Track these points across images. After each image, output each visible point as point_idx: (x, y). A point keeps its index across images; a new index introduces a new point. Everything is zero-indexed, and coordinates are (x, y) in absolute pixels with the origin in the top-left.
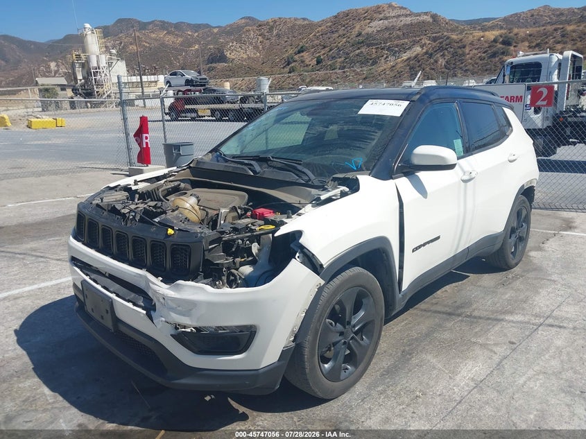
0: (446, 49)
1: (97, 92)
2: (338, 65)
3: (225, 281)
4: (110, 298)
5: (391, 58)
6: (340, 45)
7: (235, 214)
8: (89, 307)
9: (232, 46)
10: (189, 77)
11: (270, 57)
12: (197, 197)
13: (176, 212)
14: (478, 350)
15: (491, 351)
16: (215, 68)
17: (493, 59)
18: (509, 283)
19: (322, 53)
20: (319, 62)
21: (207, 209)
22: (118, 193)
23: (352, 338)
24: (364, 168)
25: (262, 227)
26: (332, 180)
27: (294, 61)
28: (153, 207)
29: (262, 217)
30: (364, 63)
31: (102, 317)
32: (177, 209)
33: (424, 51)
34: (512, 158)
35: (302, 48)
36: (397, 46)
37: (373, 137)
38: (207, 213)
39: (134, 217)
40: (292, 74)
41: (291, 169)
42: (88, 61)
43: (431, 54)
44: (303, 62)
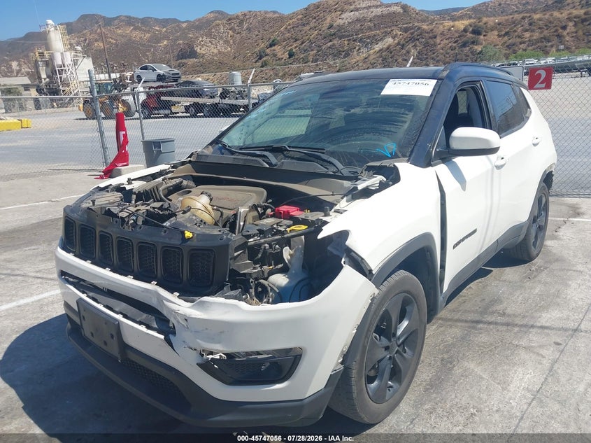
0: (418, 40)
1: (63, 91)
2: (310, 58)
3: (253, 294)
4: (116, 320)
5: (364, 50)
6: (311, 37)
7: (255, 213)
8: (87, 331)
9: (202, 41)
10: (161, 72)
11: (242, 52)
12: (209, 196)
13: (188, 214)
14: (523, 355)
15: (538, 354)
16: (185, 64)
17: (464, 49)
18: (535, 277)
19: (294, 46)
20: (291, 55)
21: (221, 209)
22: (111, 194)
23: (397, 352)
24: (400, 155)
25: (292, 228)
26: (366, 170)
27: (266, 55)
28: (159, 209)
29: (287, 216)
30: (337, 55)
31: (105, 343)
32: (189, 210)
33: (396, 42)
34: (536, 141)
35: (273, 41)
36: (369, 37)
37: (404, 119)
38: (222, 214)
39: (135, 222)
40: (265, 68)
41: (312, 159)
42: (52, 59)
43: (403, 45)
44: (275, 55)
